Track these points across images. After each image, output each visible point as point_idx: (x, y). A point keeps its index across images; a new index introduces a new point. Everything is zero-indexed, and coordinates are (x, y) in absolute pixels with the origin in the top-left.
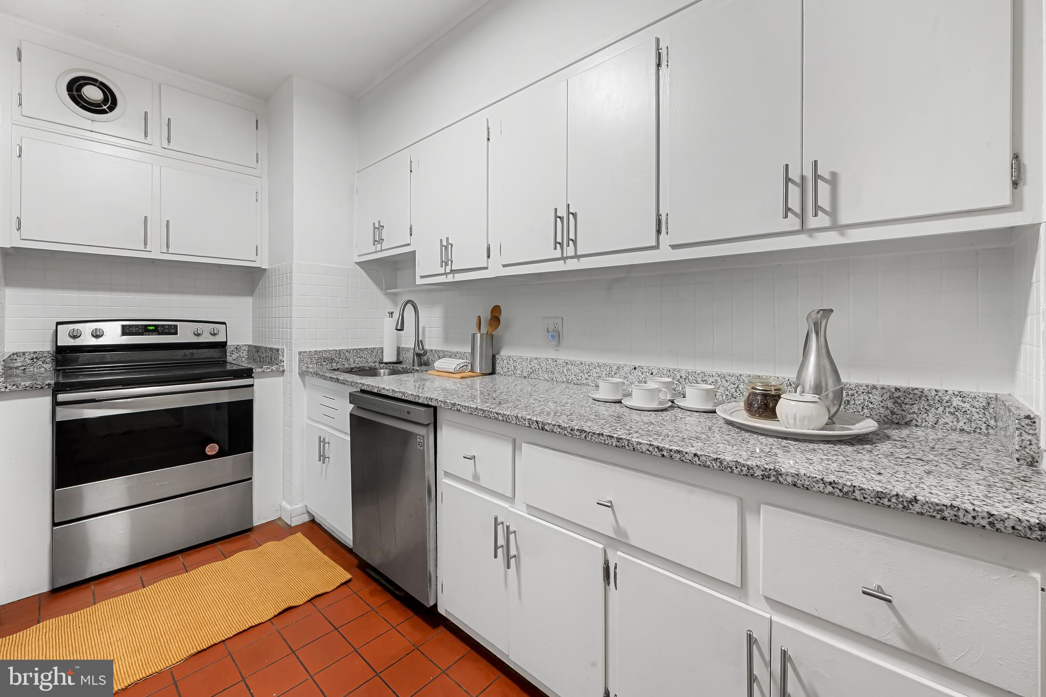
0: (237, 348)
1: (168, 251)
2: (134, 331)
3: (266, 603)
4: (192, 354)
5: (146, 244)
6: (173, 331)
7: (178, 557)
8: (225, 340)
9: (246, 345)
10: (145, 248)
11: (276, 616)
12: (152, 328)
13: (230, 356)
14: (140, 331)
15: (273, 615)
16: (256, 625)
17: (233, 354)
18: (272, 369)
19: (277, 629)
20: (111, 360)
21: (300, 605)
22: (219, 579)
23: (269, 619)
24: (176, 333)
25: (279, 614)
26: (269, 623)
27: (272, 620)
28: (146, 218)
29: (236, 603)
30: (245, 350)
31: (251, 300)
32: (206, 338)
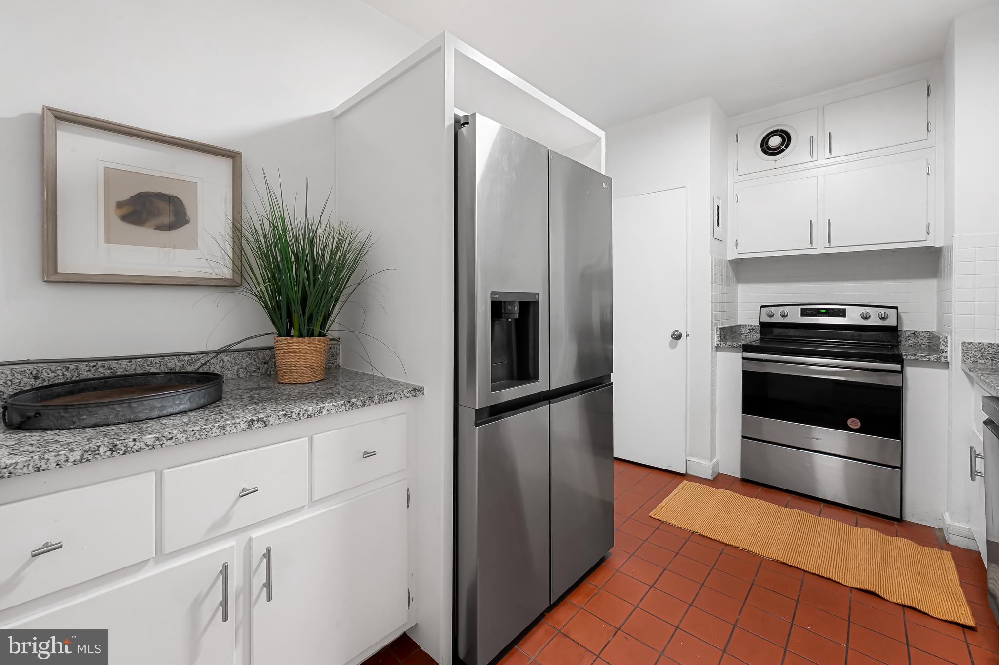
0: (915, 334)
1: (830, 245)
2: (810, 313)
3: (857, 575)
4: (860, 335)
5: (811, 243)
6: (842, 313)
7: (821, 504)
8: (896, 325)
9: (926, 332)
10: (812, 246)
11: (856, 589)
12: (823, 311)
13: (906, 341)
14: (814, 313)
15: (855, 586)
16: (835, 581)
17: (909, 340)
18: (929, 359)
19: (851, 598)
20: (794, 335)
21: (888, 601)
22: (835, 534)
23: (850, 586)
24: (844, 316)
25: (861, 590)
26: (849, 589)
27: (853, 589)
28: (811, 222)
29: (833, 557)
30: (925, 337)
31: (936, 283)
32: (874, 321)
